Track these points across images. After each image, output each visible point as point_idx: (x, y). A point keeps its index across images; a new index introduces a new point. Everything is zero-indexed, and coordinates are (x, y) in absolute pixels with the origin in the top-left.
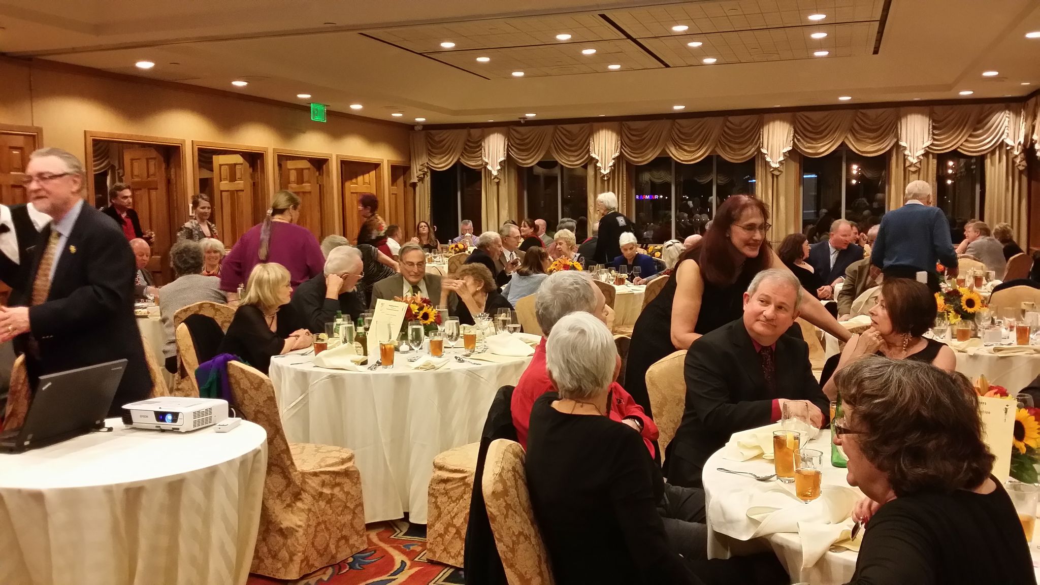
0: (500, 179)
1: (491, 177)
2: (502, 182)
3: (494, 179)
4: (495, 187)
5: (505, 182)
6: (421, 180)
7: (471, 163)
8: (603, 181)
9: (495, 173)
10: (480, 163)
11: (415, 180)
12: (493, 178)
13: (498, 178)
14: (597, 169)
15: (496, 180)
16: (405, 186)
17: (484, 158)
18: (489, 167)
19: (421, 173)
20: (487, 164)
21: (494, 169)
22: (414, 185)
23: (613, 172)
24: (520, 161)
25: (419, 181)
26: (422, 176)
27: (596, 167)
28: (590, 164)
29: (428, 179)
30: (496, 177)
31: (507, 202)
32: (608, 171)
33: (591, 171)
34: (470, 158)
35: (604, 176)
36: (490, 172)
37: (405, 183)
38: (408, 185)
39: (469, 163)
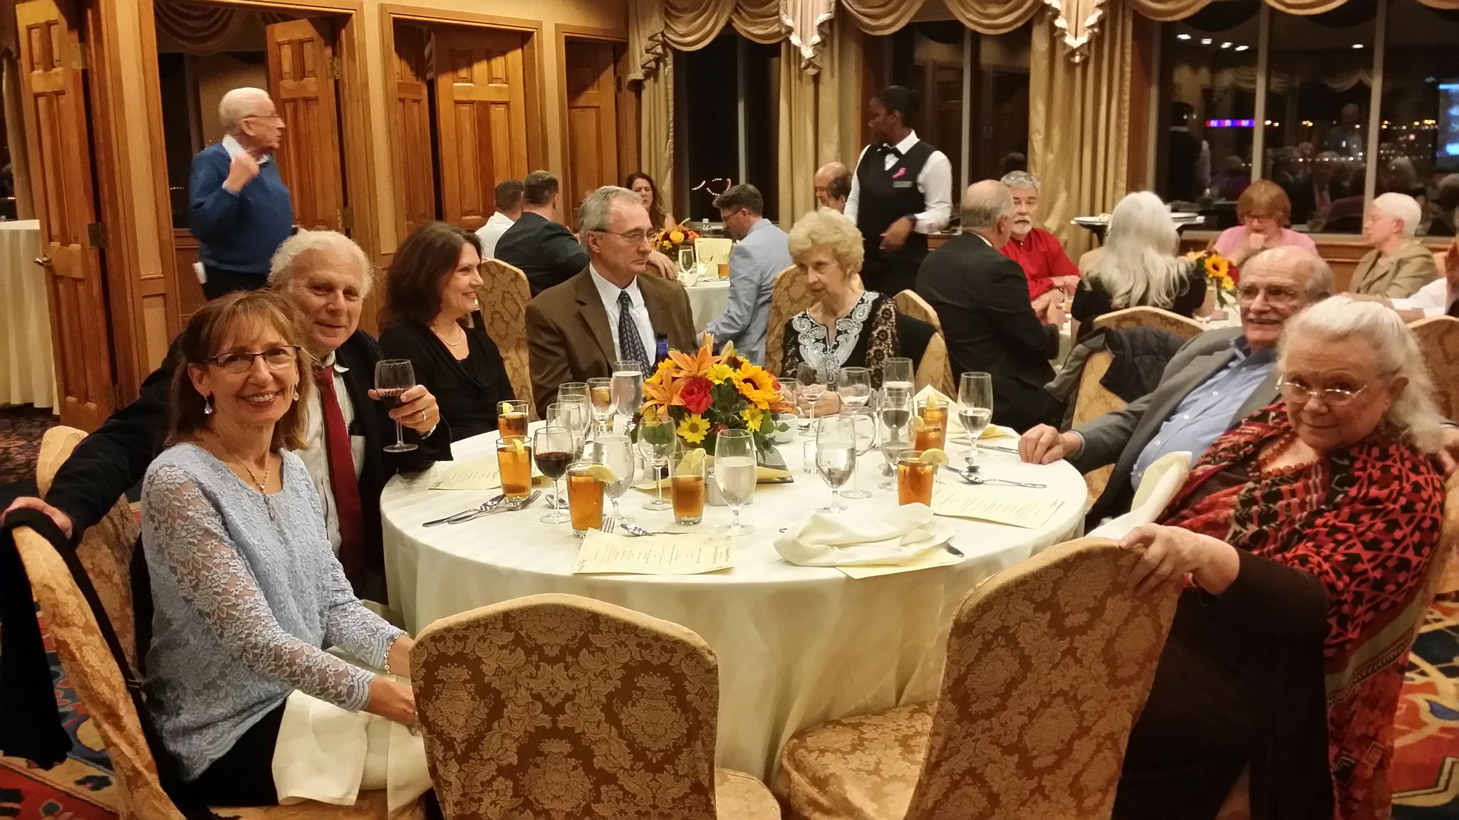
0: (820, 68)
1: (800, 62)
2: (826, 76)
3: (806, 68)
4: (810, 88)
5: (832, 75)
6: (652, 73)
7: (755, 31)
8: (1070, 67)
9: (807, 53)
10: (775, 28)
11: (638, 74)
12: (803, 65)
13: (815, 66)
14: (1055, 36)
15: (811, 71)
16: (619, 88)
17: (784, 18)
18: (795, 39)
19: (651, 57)
20: (790, 30)
21: (806, 43)
22: (637, 86)
23: (1096, 41)
24: (866, 20)
25: (647, 76)
26: (653, 64)
27: (1053, 28)
28: (1040, 23)
29: (667, 70)
30: (810, 63)
31: (836, 124)
32: (1083, 39)
33: (1040, 42)
34: (756, 18)
35: (1073, 52)
36: (797, 49)
37: (619, 82)
38: (625, 85)
39: (750, 29)
